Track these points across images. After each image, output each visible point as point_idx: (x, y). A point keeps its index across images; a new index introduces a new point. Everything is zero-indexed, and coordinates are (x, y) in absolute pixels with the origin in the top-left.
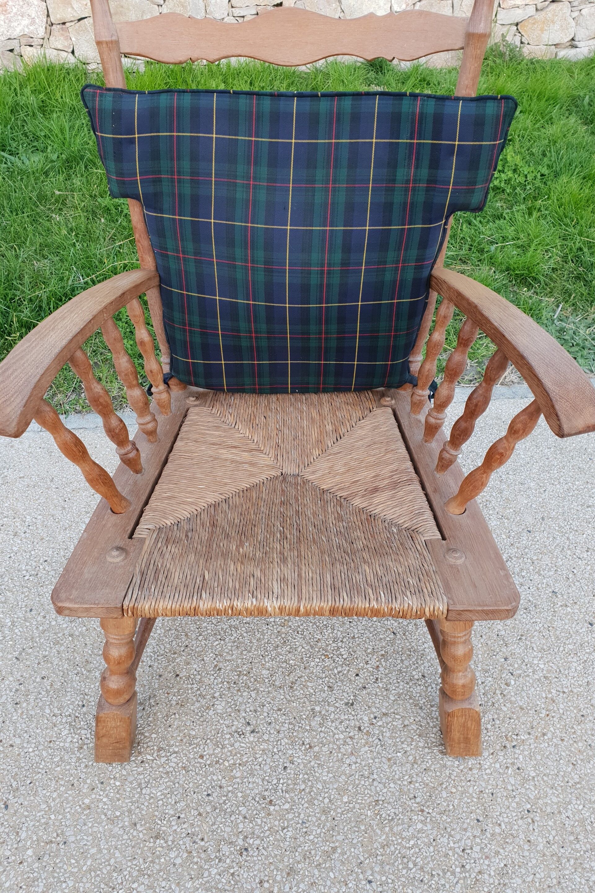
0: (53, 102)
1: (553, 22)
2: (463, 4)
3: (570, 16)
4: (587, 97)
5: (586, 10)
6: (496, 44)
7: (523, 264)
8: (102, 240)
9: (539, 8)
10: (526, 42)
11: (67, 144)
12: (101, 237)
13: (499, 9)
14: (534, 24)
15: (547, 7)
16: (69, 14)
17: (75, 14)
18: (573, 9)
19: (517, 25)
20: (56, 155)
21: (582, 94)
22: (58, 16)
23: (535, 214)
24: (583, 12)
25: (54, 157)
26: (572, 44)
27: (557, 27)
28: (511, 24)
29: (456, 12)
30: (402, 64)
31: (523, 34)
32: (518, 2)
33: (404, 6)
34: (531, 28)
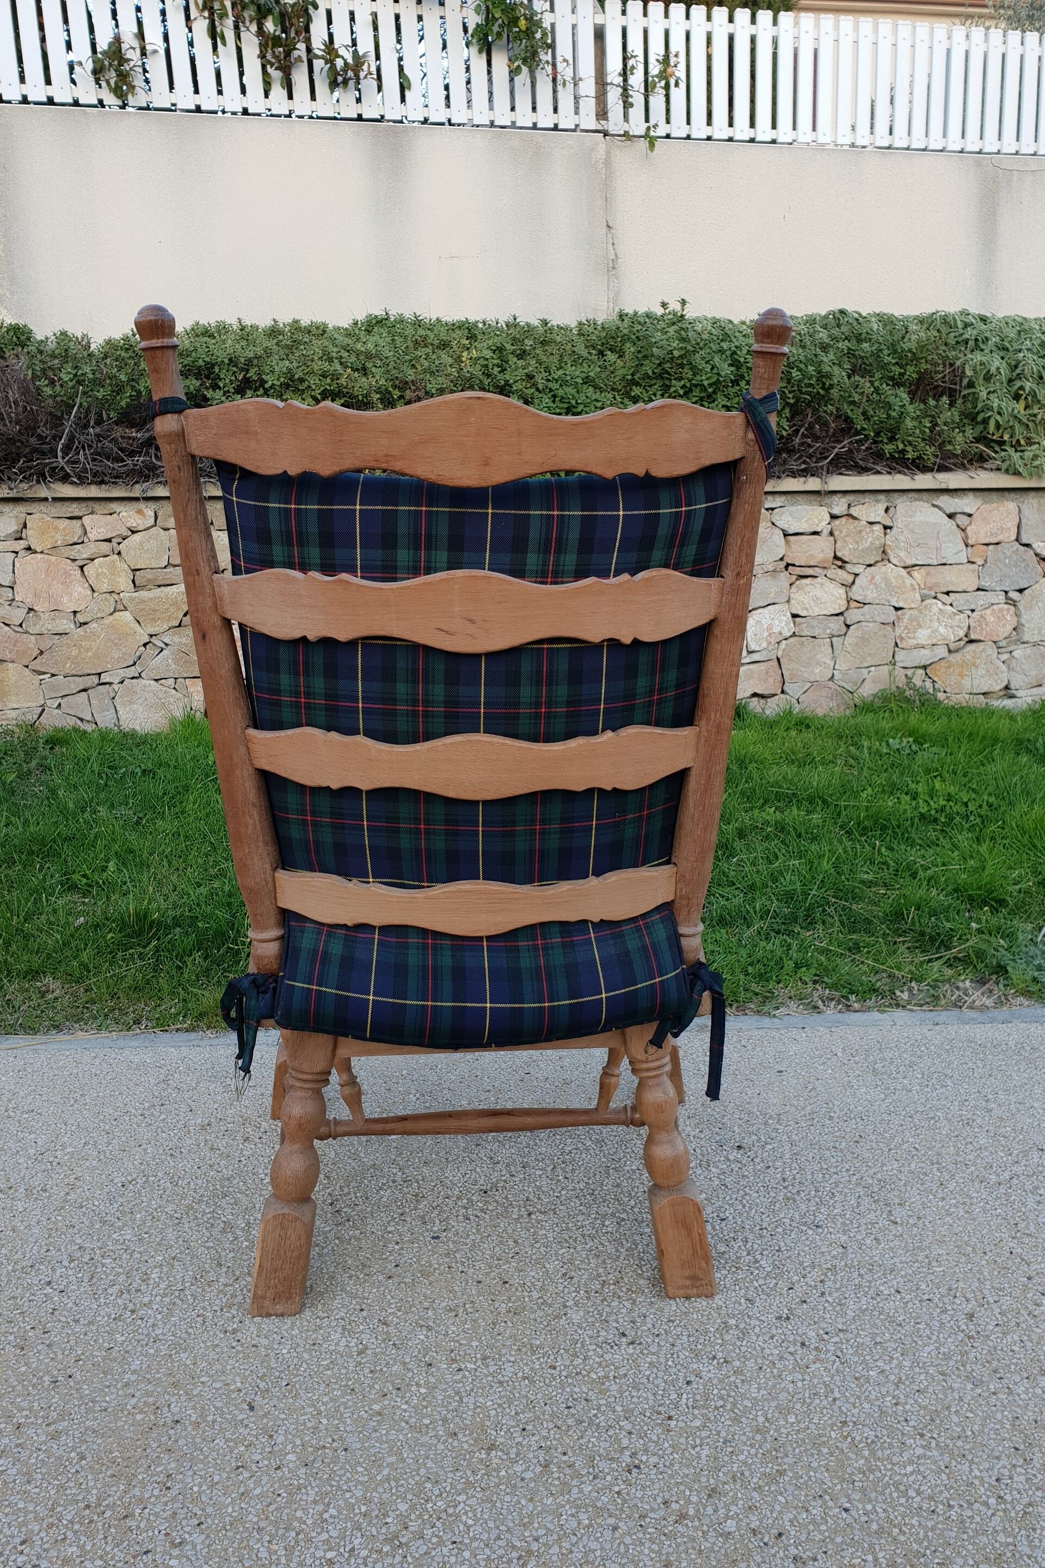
1: (975, 666)
2: (846, 642)
3: (998, 658)
4: (1041, 740)
5: (1019, 651)
6: (898, 688)
9: (952, 648)
10: (942, 689)
13: (896, 649)
14: (949, 667)
15: (963, 647)
18: (1000, 650)
19: (925, 667)
21: (1032, 738)
24: (1014, 654)
26: (1008, 692)
27: (981, 671)
28: (917, 667)
29: (837, 652)
30: (768, 712)
31: (936, 679)
32: (922, 641)
33: (765, 645)
34: (944, 673)
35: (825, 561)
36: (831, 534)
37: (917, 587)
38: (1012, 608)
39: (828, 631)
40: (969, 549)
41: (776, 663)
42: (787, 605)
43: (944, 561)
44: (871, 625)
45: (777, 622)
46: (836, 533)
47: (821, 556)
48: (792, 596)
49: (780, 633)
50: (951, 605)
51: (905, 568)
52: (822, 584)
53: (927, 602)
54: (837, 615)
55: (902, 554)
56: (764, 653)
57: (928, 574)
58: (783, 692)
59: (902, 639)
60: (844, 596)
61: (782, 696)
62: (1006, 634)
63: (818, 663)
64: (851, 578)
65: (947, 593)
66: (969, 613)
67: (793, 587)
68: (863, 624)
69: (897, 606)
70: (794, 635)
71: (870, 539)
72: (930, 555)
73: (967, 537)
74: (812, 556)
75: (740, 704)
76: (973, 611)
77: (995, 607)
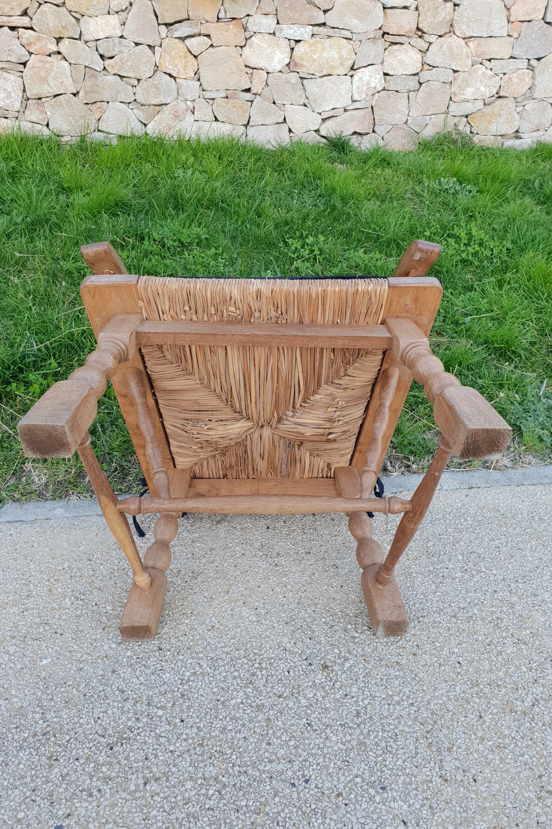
0: (24, 169)
1: (499, 115)
2: (418, 96)
3: (515, 110)
4: (537, 181)
5: (529, 105)
6: (449, 132)
7: (501, 338)
8: (61, 304)
9: (486, 102)
10: (475, 132)
11: (32, 208)
12: (60, 301)
13: (451, 102)
14: (482, 116)
15: (494, 102)
16: (45, 90)
17: (51, 90)
18: (517, 104)
19: (467, 117)
20: (21, 218)
21: (532, 178)
22: (34, 92)
23: (506, 287)
24: (526, 107)
25: (19, 220)
26: (517, 135)
27: (503, 120)
28: (462, 116)
29: (411, 103)
30: (362, 146)
31: (472, 125)
32: (468, 97)
33: (364, 96)
34: (479, 120)
35: (410, 32)
36: (417, 9)
37: (470, 55)
38: (531, 72)
39: (407, 87)
40: (510, 24)
41: (370, 110)
42: (381, 66)
43: (491, 35)
44: (436, 83)
45: (373, 79)
46: (420, 8)
47: (408, 27)
48: (385, 59)
49: (375, 88)
50: (491, 69)
51: (464, 38)
52: (406, 50)
53: (476, 66)
54: (414, 75)
55: (464, 27)
56: (363, 102)
57: (479, 44)
58: (374, 131)
59: (455, 94)
60: (420, 60)
61: (373, 134)
62: (523, 93)
63: (398, 111)
64: (427, 45)
65: (489, 60)
66: (502, 75)
67: (387, 51)
68: (431, 82)
69: (455, 69)
70: (384, 89)
71: (443, 14)
72: (483, 29)
73: (510, 15)
74: (402, 27)
75: (345, 139)
76: (505, 74)
77: (520, 71)
